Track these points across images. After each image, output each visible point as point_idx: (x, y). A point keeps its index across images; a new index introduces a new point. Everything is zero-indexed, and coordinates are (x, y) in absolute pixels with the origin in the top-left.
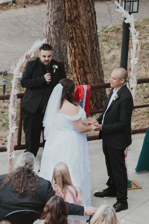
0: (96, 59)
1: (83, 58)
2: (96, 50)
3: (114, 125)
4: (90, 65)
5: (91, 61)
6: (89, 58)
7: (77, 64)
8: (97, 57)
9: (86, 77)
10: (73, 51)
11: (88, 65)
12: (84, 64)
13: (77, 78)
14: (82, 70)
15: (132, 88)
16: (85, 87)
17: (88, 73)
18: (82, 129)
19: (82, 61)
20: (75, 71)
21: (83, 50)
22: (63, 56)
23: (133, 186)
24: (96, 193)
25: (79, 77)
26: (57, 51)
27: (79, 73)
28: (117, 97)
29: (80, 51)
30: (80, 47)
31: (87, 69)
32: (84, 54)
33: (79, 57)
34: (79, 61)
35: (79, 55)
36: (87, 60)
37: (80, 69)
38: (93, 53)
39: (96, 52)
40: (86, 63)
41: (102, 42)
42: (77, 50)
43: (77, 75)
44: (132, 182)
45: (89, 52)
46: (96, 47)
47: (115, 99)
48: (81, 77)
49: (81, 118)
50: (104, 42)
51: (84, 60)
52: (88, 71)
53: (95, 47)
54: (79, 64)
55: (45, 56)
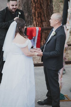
0: (50, 12)
1: (41, 11)
2: (50, 6)
3: (52, 53)
4: (46, 16)
5: (46, 13)
6: (45, 11)
7: (37, 14)
8: (51, 10)
9: (42, 24)
10: (34, 5)
11: (44, 15)
12: (41, 14)
13: (36, 24)
14: (40, 19)
15: (68, 29)
16: (38, 29)
17: (44, 21)
18: (28, 54)
19: (40, 13)
20: (35, 19)
21: (41, 5)
22: (30, 10)
23: (66, 99)
24: (39, 102)
25: (38, 23)
26: (26, 7)
27: (38, 22)
28: (55, 34)
29: (39, 6)
30: (39, 2)
31: (43, 18)
32: (41, 8)
33: (38, 9)
34: (38, 12)
35: (38, 8)
36: (43, 12)
37: (38, 18)
38: (48, 7)
39: (50, 7)
40: (43, 14)
41: (60, 3)
42: (37, 4)
43: (36, 23)
44: (65, 96)
45: (45, 6)
46: (51, 3)
47: (53, 35)
48: (39, 24)
49: (27, 46)
50: (61, 3)
51: (42, 12)
52: (44, 20)
53: (49, 3)
54: (38, 15)
55: (13, 5)
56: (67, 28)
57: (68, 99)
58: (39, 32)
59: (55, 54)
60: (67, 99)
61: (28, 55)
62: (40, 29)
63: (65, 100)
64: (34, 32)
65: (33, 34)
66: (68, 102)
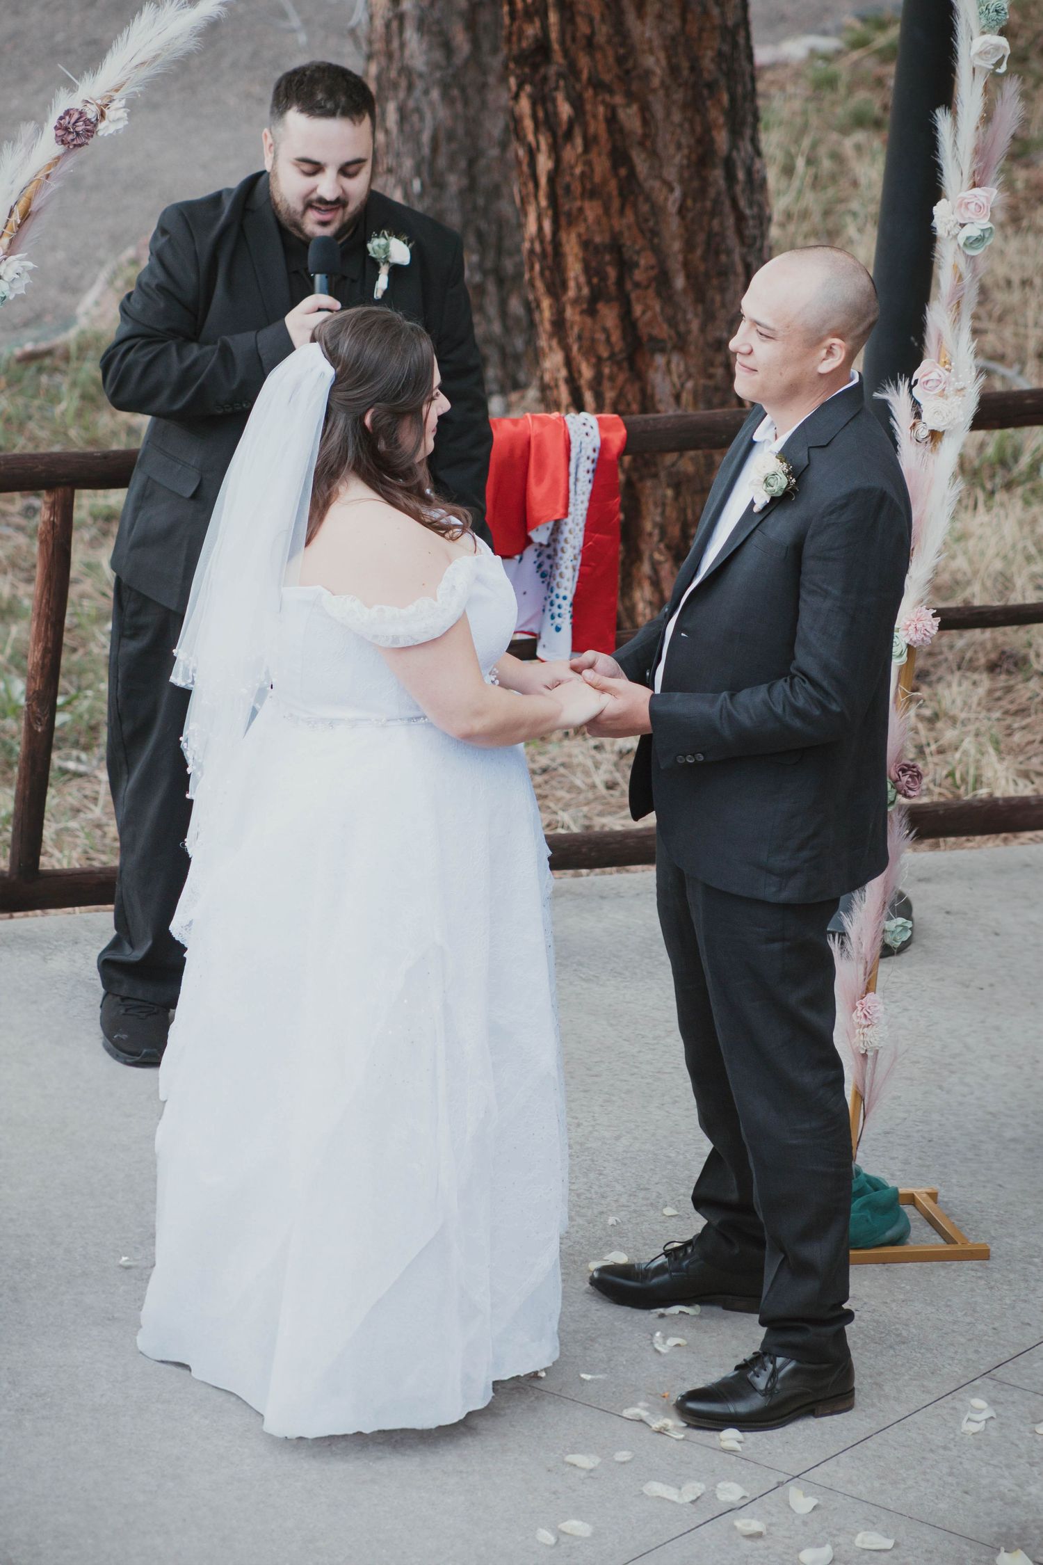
0: (732, 240)
1: (624, 223)
2: (729, 166)
4: (680, 282)
5: (689, 246)
6: (673, 225)
7: (574, 269)
8: (740, 218)
9: (638, 375)
10: (544, 164)
11: (662, 280)
12: (625, 266)
14: (609, 316)
15: (935, 436)
16: (586, 431)
17: (659, 346)
19: (616, 247)
20: (559, 325)
21: (620, 158)
22: (501, 223)
25: (587, 372)
26: (454, 182)
27: (589, 350)
29: (601, 165)
30: (598, 127)
31: (647, 309)
32: (630, 188)
33: (592, 211)
34: (586, 244)
35: (592, 193)
36: (653, 236)
37: (591, 311)
38: (705, 183)
39: (731, 177)
40: (646, 260)
42: (572, 152)
43: (569, 362)
45: (671, 173)
46: (735, 132)
48: (599, 378)
49: (462, 622)
51: (633, 243)
52: (663, 331)
53: (722, 139)
54: (587, 269)
55: (313, 167)
56: (931, 419)
57: (948, 1239)
58: (603, 466)
59: (797, 712)
60: (935, 1242)
61: (478, 725)
62: (618, 437)
63: (912, 1245)
64: (541, 465)
65: (537, 492)
66: (941, 1273)
